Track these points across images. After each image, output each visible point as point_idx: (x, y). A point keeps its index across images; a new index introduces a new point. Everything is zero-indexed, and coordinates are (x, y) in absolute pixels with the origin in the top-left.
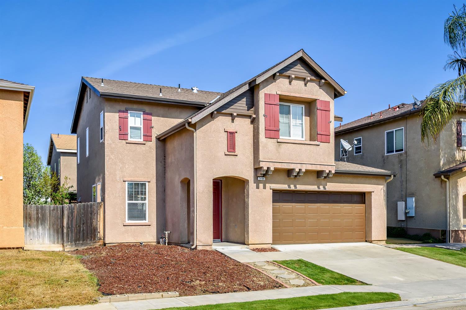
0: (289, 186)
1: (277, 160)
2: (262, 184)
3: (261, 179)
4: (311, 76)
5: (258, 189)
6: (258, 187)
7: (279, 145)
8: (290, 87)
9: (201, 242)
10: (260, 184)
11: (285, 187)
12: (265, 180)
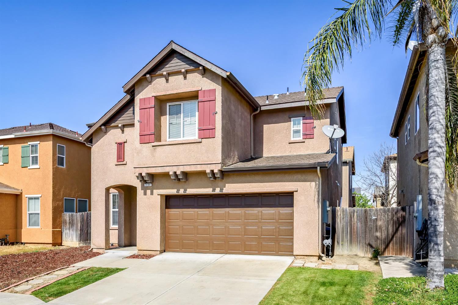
0: (178, 191)
1: (153, 165)
2: (150, 191)
3: (147, 185)
4: (189, 66)
5: (145, 196)
6: (145, 194)
7: (154, 149)
8: (168, 85)
9: (95, 245)
10: (147, 191)
11: (173, 192)
12: (151, 186)
